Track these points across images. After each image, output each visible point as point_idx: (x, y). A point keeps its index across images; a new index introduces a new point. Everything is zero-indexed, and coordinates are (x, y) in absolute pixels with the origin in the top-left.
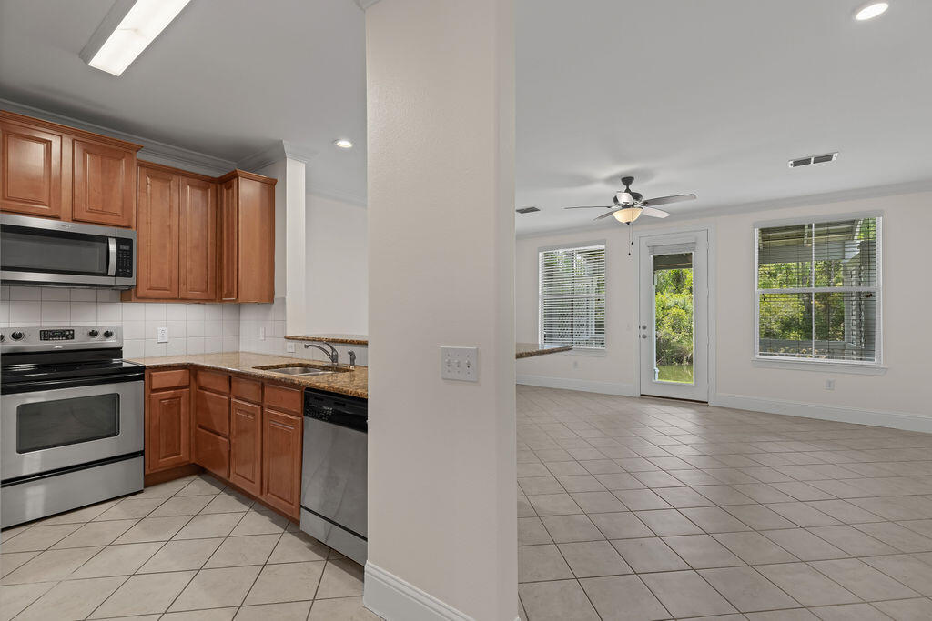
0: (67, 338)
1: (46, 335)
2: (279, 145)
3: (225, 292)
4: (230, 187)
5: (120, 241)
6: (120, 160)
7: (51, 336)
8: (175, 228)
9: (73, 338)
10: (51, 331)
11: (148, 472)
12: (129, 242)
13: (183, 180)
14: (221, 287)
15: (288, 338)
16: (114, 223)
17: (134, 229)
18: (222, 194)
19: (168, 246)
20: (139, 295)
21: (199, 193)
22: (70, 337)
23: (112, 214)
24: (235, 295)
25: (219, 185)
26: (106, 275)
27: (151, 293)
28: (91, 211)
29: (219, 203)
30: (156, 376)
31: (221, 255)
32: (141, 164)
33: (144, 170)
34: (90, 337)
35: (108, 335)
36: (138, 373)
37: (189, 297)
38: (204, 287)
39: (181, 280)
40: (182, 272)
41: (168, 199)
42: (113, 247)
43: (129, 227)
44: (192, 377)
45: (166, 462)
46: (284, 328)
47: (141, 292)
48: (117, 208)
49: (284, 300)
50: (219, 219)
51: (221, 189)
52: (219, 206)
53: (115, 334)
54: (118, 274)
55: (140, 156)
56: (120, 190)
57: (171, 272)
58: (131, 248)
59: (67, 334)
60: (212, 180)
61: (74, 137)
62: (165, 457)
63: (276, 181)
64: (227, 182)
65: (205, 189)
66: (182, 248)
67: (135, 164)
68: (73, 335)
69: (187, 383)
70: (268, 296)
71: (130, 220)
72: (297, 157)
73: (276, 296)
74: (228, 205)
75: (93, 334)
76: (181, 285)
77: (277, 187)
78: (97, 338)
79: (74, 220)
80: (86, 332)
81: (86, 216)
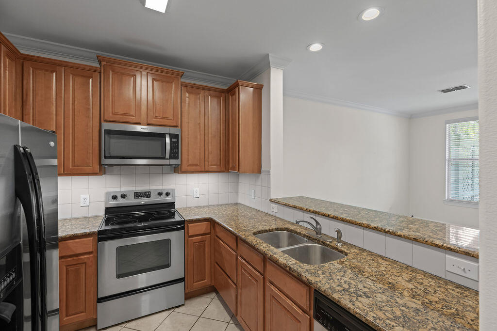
0: (147, 197)
1: (138, 195)
2: (266, 57)
3: (231, 166)
4: (234, 94)
5: (172, 136)
6: (172, 83)
7: (139, 196)
8: (202, 125)
9: (150, 197)
10: (139, 193)
11: (187, 291)
12: (176, 136)
13: (206, 93)
14: (228, 162)
15: (271, 201)
16: (169, 124)
17: (180, 128)
18: (228, 99)
19: (198, 137)
20: (183, 170)
21: (215, 100)
22: (149, 196)
23: (168, 119)
24: (237, 169)
25: (227, 94)
26: (164, 158)
27: (189, 168)
28: (157, 118)
29: (227, 106)
30: (191, 227)
31: (228, 140)
32: (184, 85)
33: (185, 88)
34: (158, 196)
35: (168, 194)
36: (182, 225)
37: (210, 170)
38: (219, 163)
39: (206, 159)
40: (206, 153)
41: (198, 106)
42: (168, 140)
43: (177, 126)
44: (212, 228)
45: (197, 285)
46: (269, 193)
47: (184, 167)
48: (170, 115)
49: (268, 172)
50: (227, 117)
51: (228, 95)
52: (227, 108)
53: (171, 194)
54: (171, 158)
55: (183, 80)
56: (172, 102)
57: (200, 153)
58: (178, 140)
59: (147, 194)
60: (222, 91)
61: (148, 71)
62: (196, 282)
63: (263, 86)
64: (231, 92)
65: (219, 97)
66: (206, 138)
67: (180, 85)
68: (150, 195)
69: (208, 231)
70: (257, 169)
71: (177, 121)
72: (278, 66)
73: (262, 169)
74: (232, 107)
75: (160, 194)
76: (206, 162)
77: (264, 91)
78: (162, 197)
79: (148, 125)
80: (157, 193)
81: (154, 121)
